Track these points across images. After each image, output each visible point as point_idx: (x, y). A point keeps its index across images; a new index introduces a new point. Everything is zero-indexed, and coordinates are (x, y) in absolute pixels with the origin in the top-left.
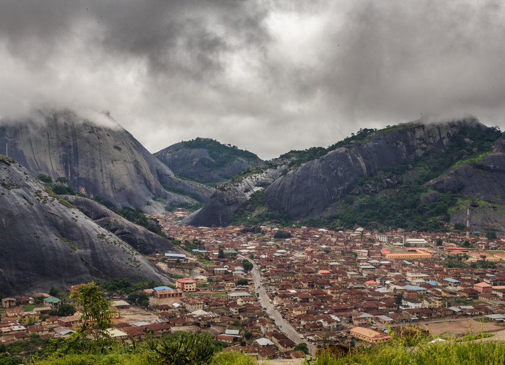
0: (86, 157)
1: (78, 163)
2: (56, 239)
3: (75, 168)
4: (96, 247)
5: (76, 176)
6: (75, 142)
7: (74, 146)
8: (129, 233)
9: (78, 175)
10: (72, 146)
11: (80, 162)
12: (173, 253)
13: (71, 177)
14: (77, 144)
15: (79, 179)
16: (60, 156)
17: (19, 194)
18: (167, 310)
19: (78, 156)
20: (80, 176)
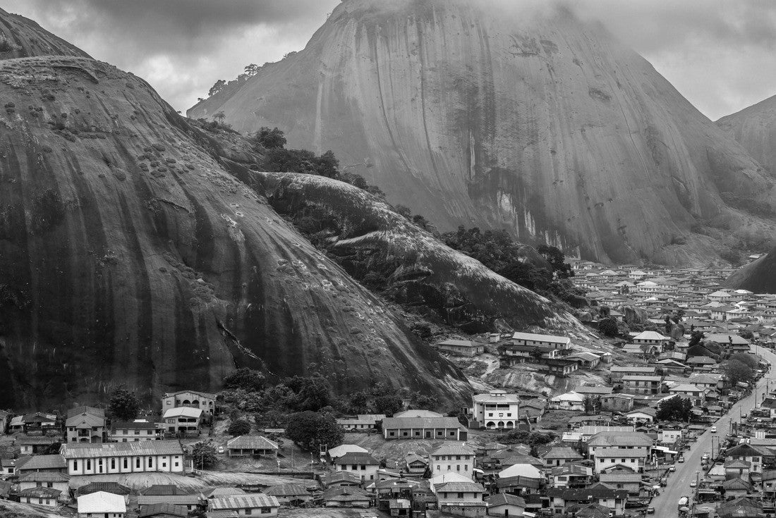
0: (514, 116)
1: (494, 133)
2: (163, 271)
3: (486, 145)
4: (267, 293)
5: (487, 166)
6: (488, 79)
7: (485, 88)
8: (428, 274)
9: (495, 161)
10: (480, 91)
11: (499, 130)
12: (542, 333)
13: (477, 166)
14: (492, 83)
15: (496, 171)
16: (449, 115)
17: (93, 152)
18: (363, 468)
19: (493, 116)
20: (499, 164)
